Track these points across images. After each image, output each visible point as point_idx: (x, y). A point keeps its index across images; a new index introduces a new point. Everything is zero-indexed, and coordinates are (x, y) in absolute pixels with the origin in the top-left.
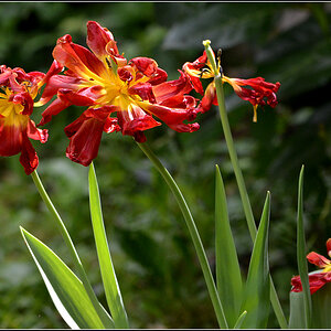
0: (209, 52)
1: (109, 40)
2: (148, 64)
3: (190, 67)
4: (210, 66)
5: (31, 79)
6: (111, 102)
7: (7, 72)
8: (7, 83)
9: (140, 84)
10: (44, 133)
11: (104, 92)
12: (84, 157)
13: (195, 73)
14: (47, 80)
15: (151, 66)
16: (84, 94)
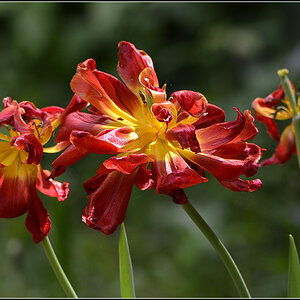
0: (286, 85)
1: (146, 66)
2: (194, 100)
3: (262, 104)
4: (288, 103)
5: (42, 117)
6: (143, 150)
7: (12, 107)
8: (10, 121)
9: (181, 126)
10: (64, 188)
11: (133, 136)
12: (106, 222)
13: (267, 112)
14: (64, 118)
15: (199, 102)
16: (106, 138)
